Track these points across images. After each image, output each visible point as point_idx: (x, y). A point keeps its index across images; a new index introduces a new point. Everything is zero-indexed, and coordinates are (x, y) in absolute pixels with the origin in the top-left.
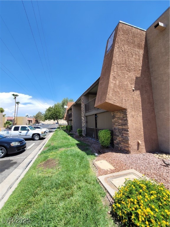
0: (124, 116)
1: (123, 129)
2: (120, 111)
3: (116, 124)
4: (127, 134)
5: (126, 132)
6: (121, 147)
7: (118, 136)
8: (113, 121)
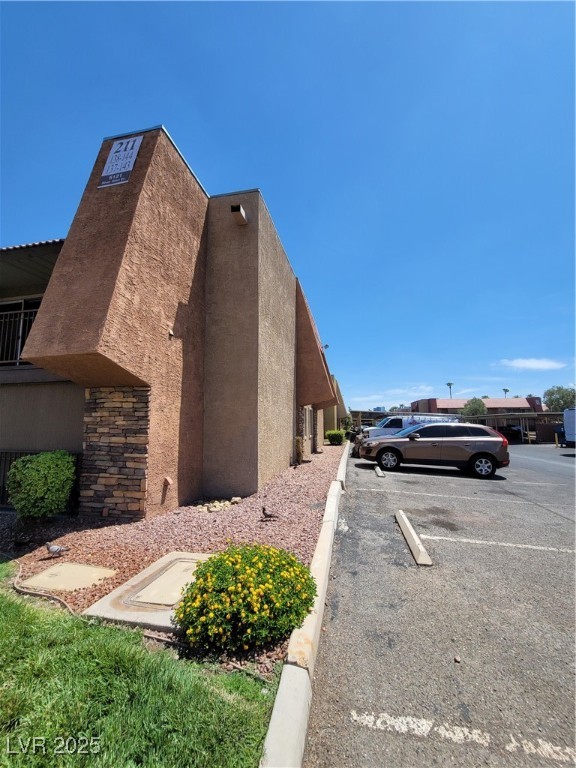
0: (136, 406)
1: (127, 447)
2: (124, 389)
3: (100, 430)
4: (143, 461)
5: (138, 455)
6: (114, 507)
7: (105, 471)
8: (86, 419)
